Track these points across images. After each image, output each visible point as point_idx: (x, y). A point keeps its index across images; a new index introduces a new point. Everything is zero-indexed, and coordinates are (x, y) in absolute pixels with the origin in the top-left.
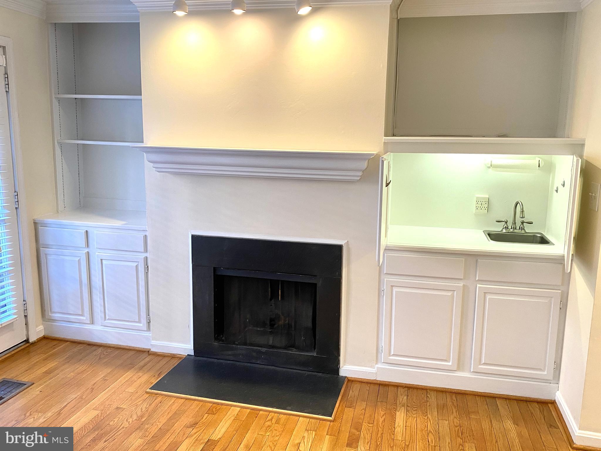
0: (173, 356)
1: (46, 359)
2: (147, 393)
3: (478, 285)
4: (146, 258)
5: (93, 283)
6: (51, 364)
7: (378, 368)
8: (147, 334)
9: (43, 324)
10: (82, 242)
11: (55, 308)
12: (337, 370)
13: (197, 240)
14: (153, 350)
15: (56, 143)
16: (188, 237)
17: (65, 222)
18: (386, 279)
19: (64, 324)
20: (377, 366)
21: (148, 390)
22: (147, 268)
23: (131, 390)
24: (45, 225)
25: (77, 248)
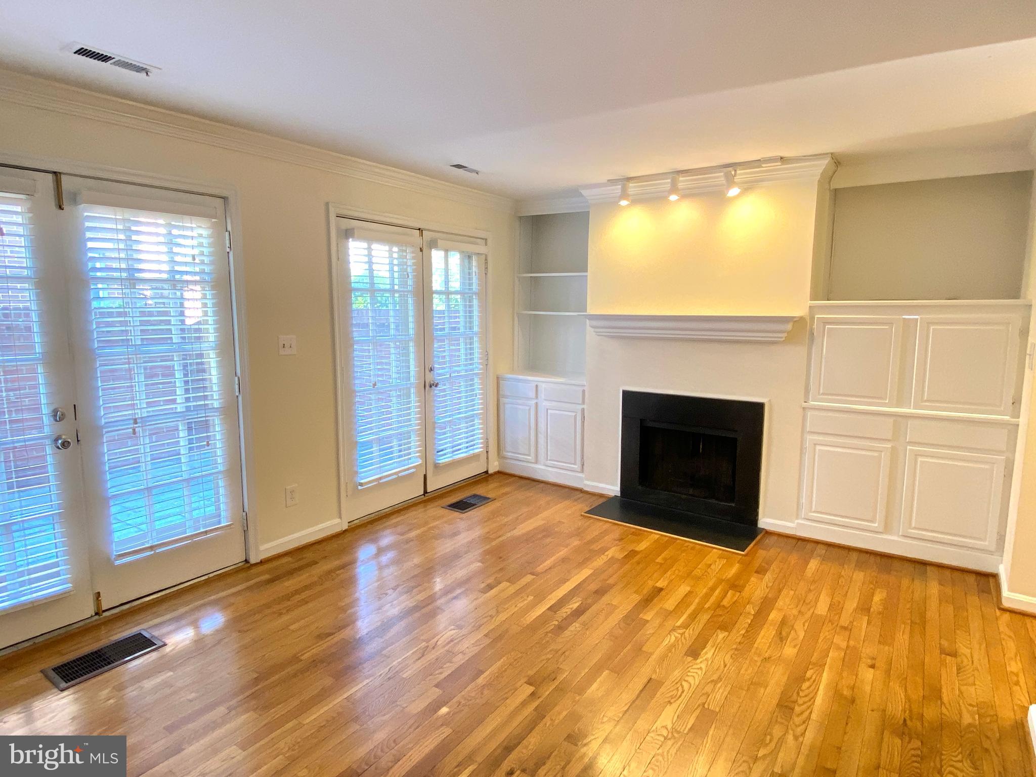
0: (601, 496)
1: (501, 486)
2: (581, 515)
3: (908, 447)
4: (583, 410)
5: (539, 429)
6: (507, 489)
7: (798, 523)
8: (580, 475)
9: (498, 460)
10: (532, 394)
11: (509, 448)
12: (755, 522)
13: (627, 395)
14: (586, 489)
15: (515, 314)
16: (619, 393)
17: (521, 377)
18: (809, 437)
19: (512, 462)
20: (796, 521)
21: (583, 513)
22: (583, 417)
23: (569, 512)
24: (504, 379)
25: (529, 399)
